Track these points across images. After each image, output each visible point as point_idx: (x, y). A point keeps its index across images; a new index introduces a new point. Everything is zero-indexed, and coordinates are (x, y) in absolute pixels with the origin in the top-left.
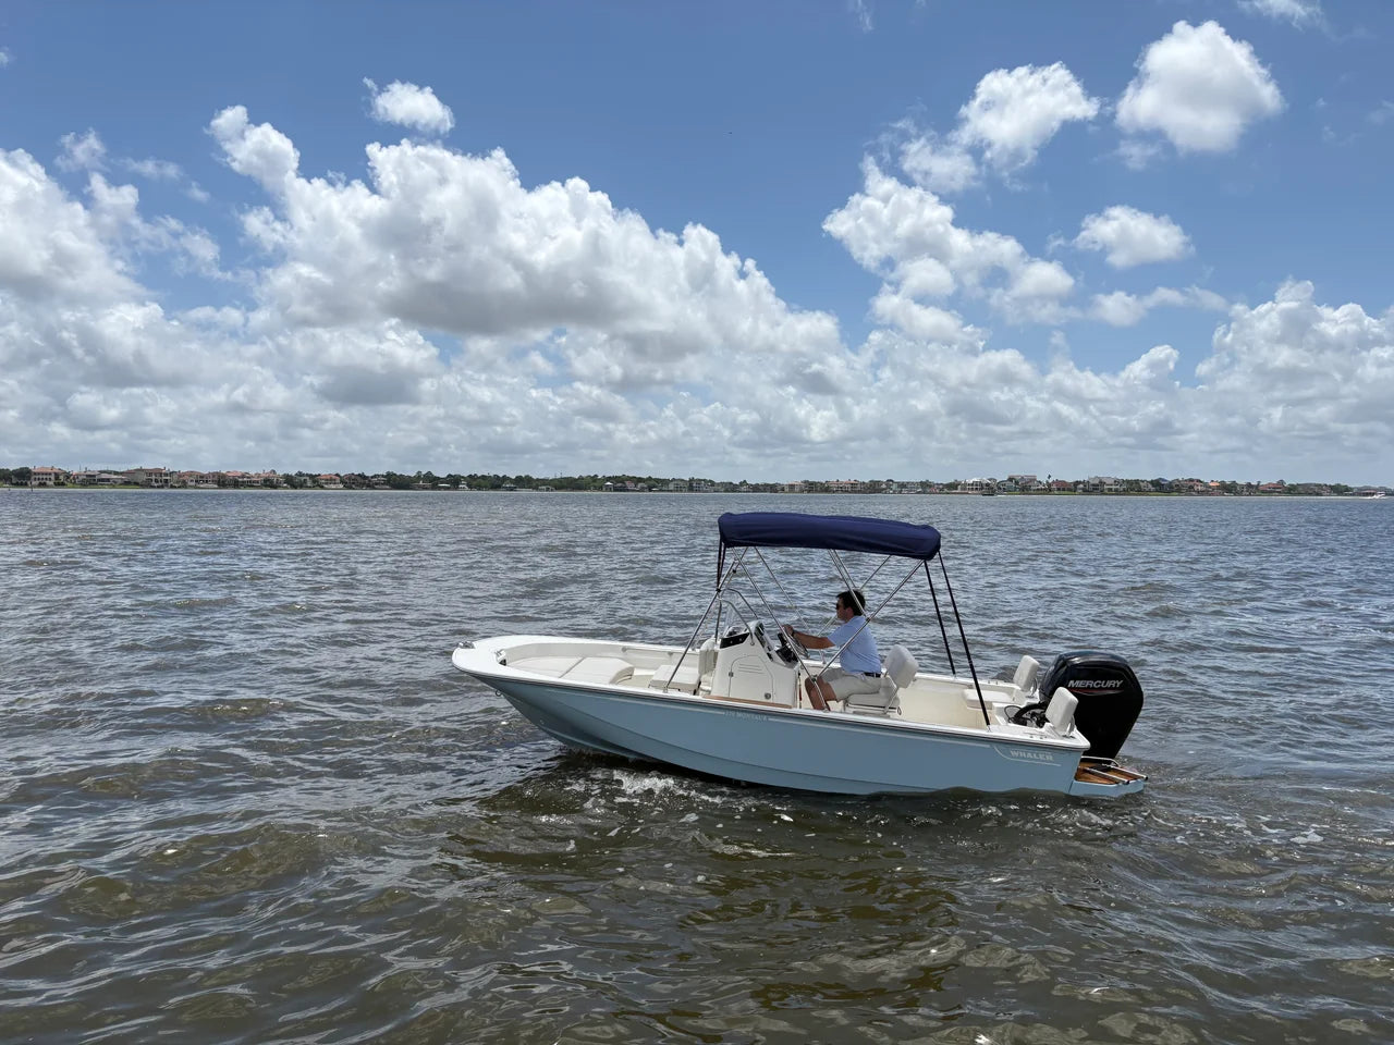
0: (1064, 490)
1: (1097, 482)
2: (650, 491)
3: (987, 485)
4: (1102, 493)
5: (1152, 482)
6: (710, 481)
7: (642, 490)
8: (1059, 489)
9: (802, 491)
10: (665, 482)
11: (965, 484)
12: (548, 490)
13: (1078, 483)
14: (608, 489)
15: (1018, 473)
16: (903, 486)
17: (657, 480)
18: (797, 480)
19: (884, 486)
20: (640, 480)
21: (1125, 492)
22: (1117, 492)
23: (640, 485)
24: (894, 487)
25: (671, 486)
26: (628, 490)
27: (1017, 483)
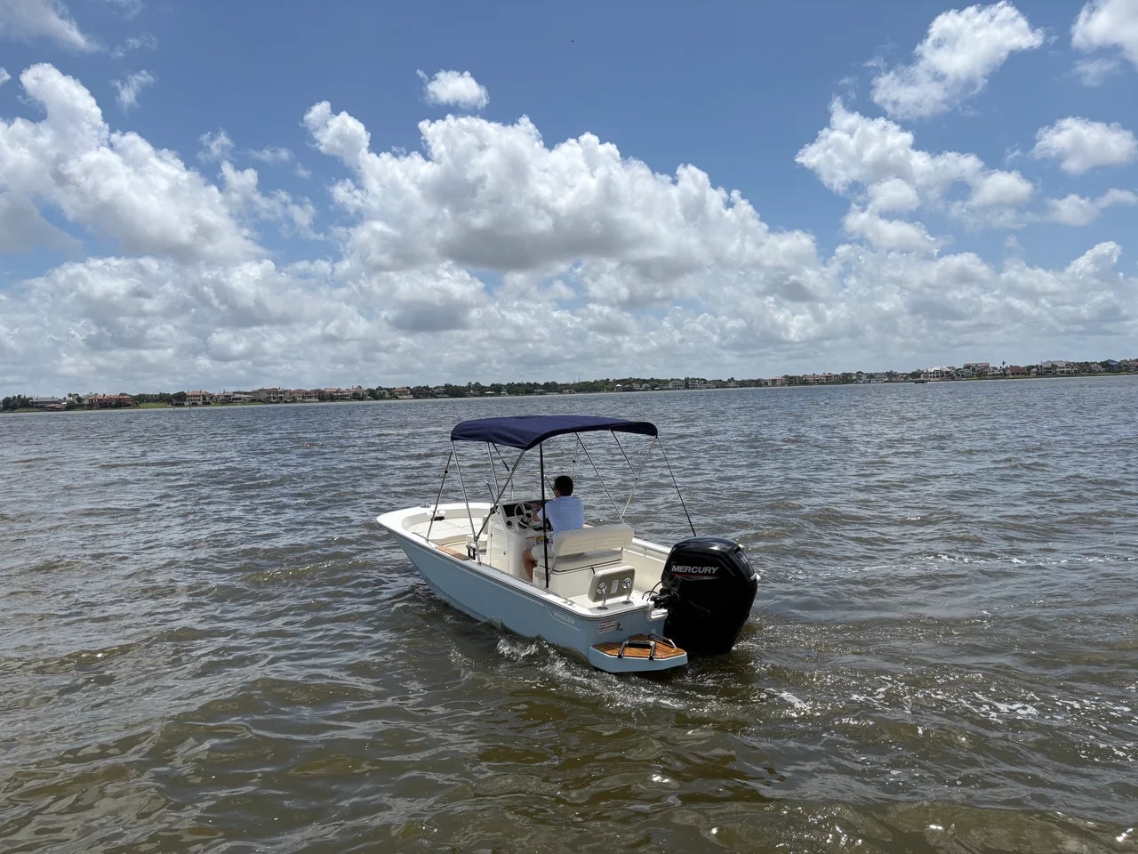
0: (1018, 374)
1: (1049, 365)
2: (653, 390)
3: (947, 373)
4: (1055, 375)
5: (1102, 364)
6: (703, 379)
7: (646, 389)
8: (1013, 374)
9: (783, 385)
10: (666, 382)
11: (927, 373)
12: (570, 392)
13: (1031, 367)
14: (619, 390)
15: (972, 361)
16: (871, 376)
17: (658, 381)
18: (778, 375)
19: (854, 377)
20: (644, 381)
21: (1076, 374)
22: (1069, 374)
23: (644, 386)
24: (864, 378)
25: (671, 385)
26: (635, 390)
27: (973, 370)
